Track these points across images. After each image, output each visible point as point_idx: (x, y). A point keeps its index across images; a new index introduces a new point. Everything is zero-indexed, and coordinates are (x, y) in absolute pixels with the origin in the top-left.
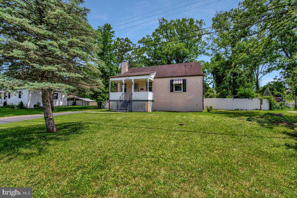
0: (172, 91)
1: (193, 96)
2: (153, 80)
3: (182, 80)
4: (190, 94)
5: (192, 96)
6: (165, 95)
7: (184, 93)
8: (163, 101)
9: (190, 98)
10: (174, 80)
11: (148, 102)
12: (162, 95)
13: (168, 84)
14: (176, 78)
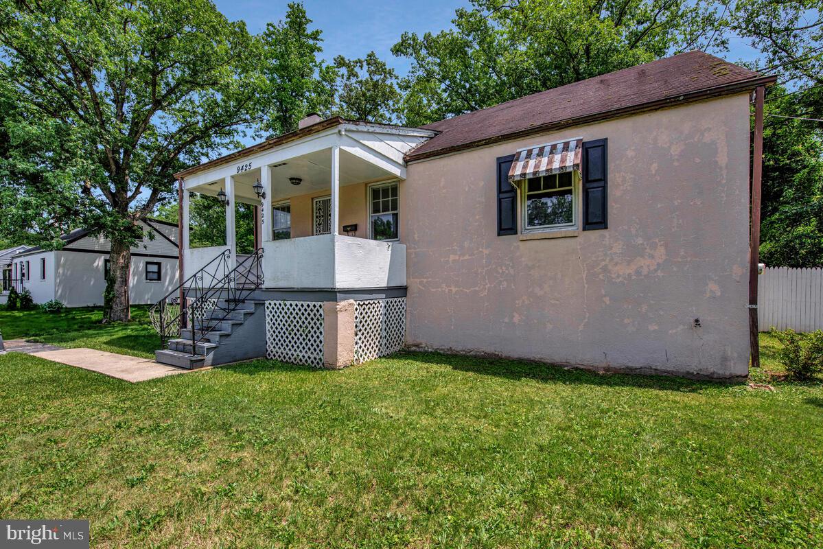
0: (507, 227)
1: (661, 252)
2: (397, 171)
3: (572, 145)
4: (640, 241)
5: (652, 257)
6: (467, 257)
7: (594, 235)
8: (454, 290)
9: (638, 272)
10: (524, 154)
11: (335, 300)
12: (452, 257)
13: (482, 184)
14: (535, 143)
